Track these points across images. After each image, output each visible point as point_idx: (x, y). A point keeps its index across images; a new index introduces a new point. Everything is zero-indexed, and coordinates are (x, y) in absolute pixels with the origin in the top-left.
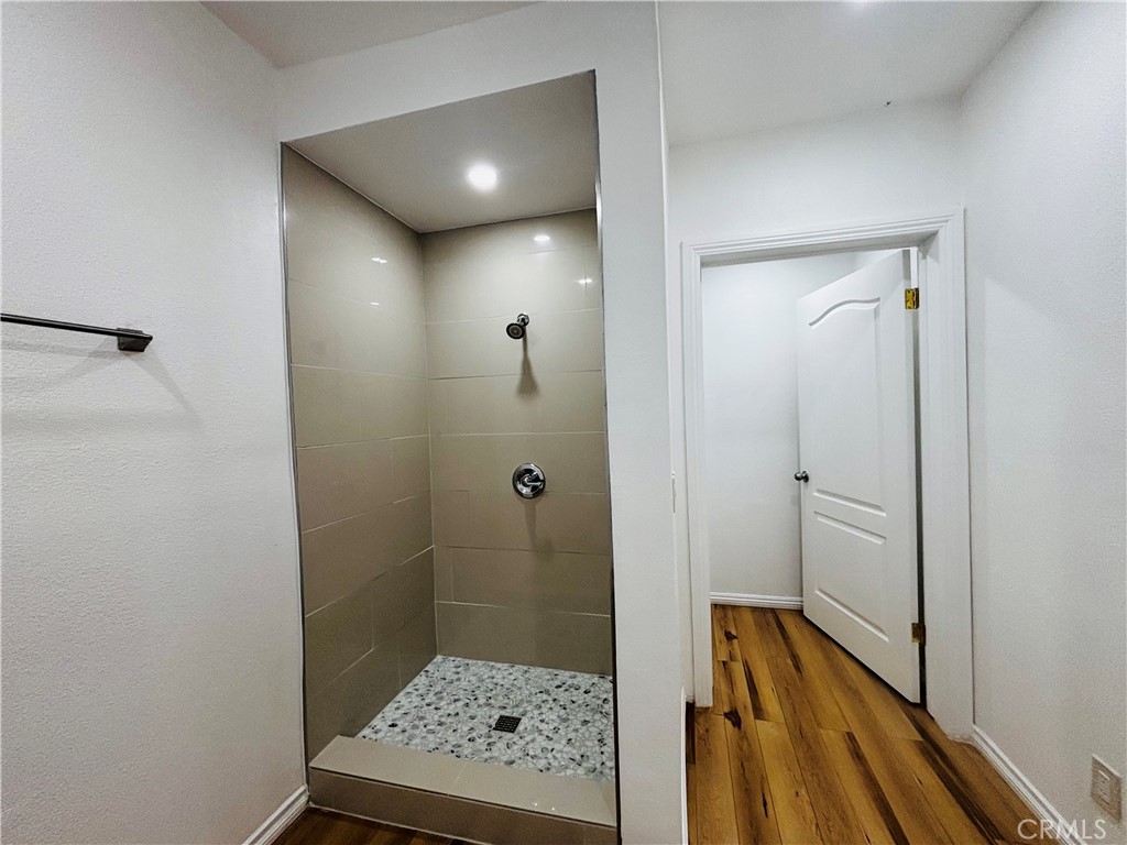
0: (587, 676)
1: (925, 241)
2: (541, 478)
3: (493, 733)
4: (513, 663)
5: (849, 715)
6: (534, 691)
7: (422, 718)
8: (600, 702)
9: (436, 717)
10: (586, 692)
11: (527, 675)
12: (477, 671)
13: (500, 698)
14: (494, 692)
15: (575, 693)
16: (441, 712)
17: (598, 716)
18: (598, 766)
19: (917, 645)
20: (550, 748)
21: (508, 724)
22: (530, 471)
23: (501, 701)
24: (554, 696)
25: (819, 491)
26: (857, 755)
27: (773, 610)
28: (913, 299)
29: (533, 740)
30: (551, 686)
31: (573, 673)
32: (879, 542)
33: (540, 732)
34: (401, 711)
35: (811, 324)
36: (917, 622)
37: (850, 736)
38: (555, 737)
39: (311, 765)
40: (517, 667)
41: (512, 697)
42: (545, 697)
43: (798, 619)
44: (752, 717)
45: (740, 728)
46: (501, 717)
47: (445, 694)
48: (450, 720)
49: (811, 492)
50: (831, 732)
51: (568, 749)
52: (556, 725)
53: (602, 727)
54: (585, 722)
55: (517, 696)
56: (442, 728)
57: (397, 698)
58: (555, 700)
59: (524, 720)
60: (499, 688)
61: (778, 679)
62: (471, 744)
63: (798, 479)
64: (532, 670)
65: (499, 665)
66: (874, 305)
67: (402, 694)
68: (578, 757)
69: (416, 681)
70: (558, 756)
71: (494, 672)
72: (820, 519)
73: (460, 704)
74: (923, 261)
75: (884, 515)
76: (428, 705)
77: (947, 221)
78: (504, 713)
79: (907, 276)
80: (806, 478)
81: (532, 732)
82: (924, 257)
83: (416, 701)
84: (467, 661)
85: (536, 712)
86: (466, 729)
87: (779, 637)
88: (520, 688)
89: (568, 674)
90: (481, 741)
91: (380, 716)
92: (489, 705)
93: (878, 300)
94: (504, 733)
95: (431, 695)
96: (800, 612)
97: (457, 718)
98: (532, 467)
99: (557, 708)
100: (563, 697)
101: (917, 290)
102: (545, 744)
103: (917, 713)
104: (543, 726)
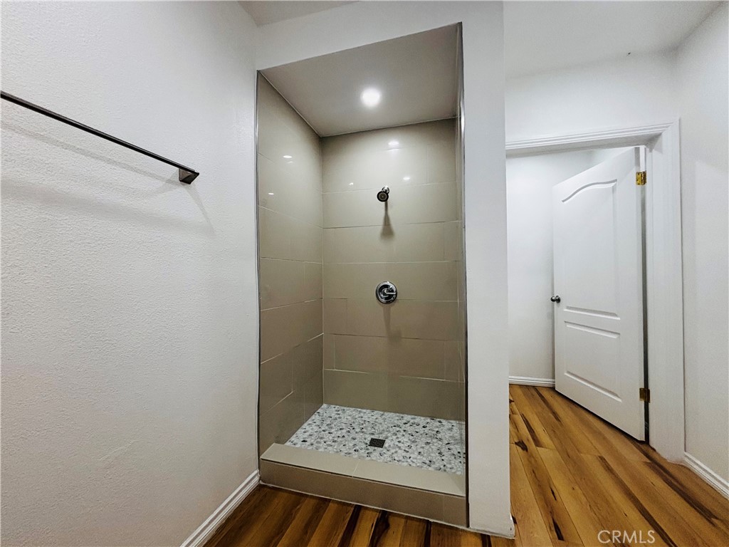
0: (422, 418)
1: (651, 141)
2: (395, 290)
3: (369, 447)
4: (373, 409)
5: (598, 446)
6: (390, 425)
7: (322, 438)
8: (435, 433)
9: (331, 438)
10: (424, 427)
11: (383, 417)
12: (350, 413)
13: (369, 428)
14: (364, 425)
15: (417, 427)
16: (333, 435)
17: (435, 440)
18: (442, 467)
19: (643, 402)
20: (408, 456)
21: (377, 443)
22: (386, 286)
23: (370, 430)
24: (403, 428)
25: (568, 308)
26: (609, 469)
27: (534, 387)
28: (642, 178)
29: (396, 452)
30: (400, 423)
31: (413, 416)
32: (614, 337)
33: (400, 448)
34: (307, 434)
35: (563, 201)
36: (643, 387)
37: (602, 459)
38: (410, 450)
39: (261, 457)
40: (376, 412)
41: (377, 428)
42: (398, 429)
43: (552, 393)
44: (534, 446)
45: (527, 450)
46: (372, 440)
47: (333, 425)
48: (340, 439)
49: (561, 310)
50: (589, 456)
51: (419, 457)
52: (408, 444)
53: (439, 446)
54: (428, 443)
55: (379, 428)
56: (336, 444)
57: (303, 427)
58: (405, 431)
59: (387, 441)
60: (367, 423)
61: (546, 424)
62: (356, 453)
63: (553, 300)
64: (386, 414)
65: (364, 411)
66: (613, 184)
67: (306, 424)
68: (428, 462)
69: (313, 417)
70: (415, 461)
71: (362, 414)
72: (568, 326)
73: (344, 431)
74: (649, 154)
75: (619, 319)
76: (324, 431)
77: (667, 127)
78: (373, 437)
79: (638, 163)
80: (558, 300)
81: (393, 448)
82: (651, 151)
83: (316, 429)
84: (343, 408)
85: (394, 437)
86: (351, 445)
87: (542, 402)
88: (381, 424)
89: (410, 416)
90: (363, 451)
91: (295, 436)
92: (363, 432)
93: (616, 180)
94: (376, 448)
95: (325, 425)
96: (553, 389)
97: (344, 439)
98: (388, 283)
99: (407, 435)
100: (410, 429)
101: (645, 173)
102: (405, 454)
103: (644, 447)
104: (400, 445)
